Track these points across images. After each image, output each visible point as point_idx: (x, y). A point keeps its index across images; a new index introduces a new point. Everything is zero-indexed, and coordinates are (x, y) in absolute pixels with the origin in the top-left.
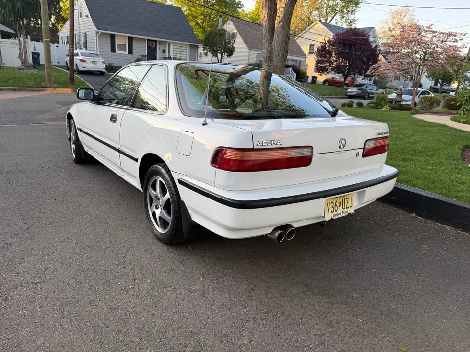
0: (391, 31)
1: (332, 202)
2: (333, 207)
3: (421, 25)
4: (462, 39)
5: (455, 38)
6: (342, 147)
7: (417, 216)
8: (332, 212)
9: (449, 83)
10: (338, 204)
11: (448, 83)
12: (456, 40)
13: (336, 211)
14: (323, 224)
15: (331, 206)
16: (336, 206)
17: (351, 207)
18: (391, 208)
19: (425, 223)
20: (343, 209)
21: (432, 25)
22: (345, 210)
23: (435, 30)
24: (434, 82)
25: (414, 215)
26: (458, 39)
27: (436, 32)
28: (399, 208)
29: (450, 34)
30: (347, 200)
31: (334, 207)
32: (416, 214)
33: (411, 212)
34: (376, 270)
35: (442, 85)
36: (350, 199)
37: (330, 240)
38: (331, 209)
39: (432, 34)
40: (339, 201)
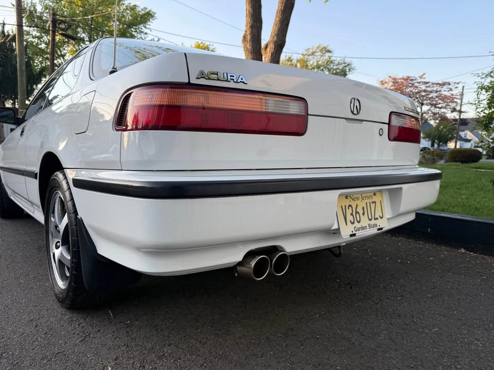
0: (383, 84)
1: (350, 206)
2: (352, 214)
3: (413, 76)
4: (457, 87)
5: (450, 87)
6: (355, 112)
7: (469, 252)
8: (353, 223)
9: (446, 143)
10: (360, 210)
11: (444, 143)
12: (451, 88)
13: (359, 222)
14: (338, 252)
15: (349, 212)
16: (357, 212)
17: (382, 218)
18: (428, 245)
19: (483, 259)
20: (370, 220)
21: (424, 74)
22: (373, 222)
23: (427, 81)
24: (430, 142)
25: (463, 250)
26: (452, 88)
27: (428, 83)
28: (439, 244)
29: (443, 84)
30: (373, 205)
31: (354, 214)
32: (465, 249)
33: (459, 247)
34: (440, 329)
35: (439, 145)
36: (378, 204)
37: (351, 288)
38: (349, 218)
39: (426, 85)
40: (361, 204)
